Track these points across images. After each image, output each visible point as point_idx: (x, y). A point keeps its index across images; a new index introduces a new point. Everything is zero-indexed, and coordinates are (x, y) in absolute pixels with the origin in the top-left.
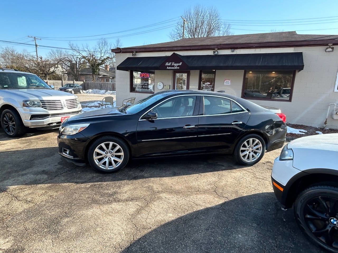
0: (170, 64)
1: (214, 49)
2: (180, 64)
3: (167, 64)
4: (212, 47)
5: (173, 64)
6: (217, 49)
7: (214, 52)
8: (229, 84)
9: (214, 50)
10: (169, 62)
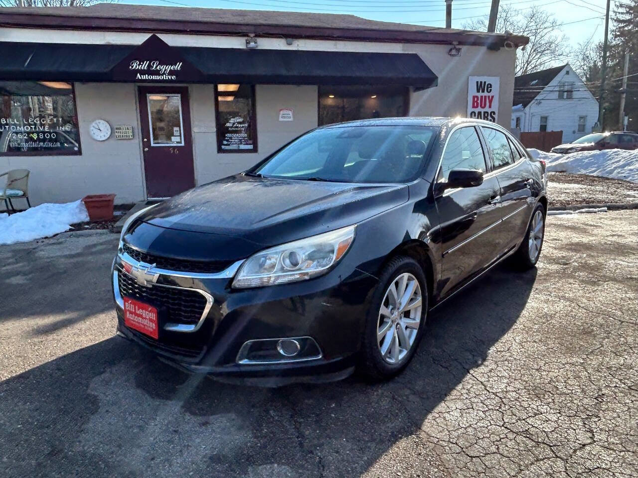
0: (145, 66)
1: (248, 36)
2: (178, 67)
3: (135, 65)
4: (244, 29)
5: (155, 66)
6: (254, 35)
7: (248, 43)
8: (291, 119)
9: (246, 38)
10: (141, 61)
